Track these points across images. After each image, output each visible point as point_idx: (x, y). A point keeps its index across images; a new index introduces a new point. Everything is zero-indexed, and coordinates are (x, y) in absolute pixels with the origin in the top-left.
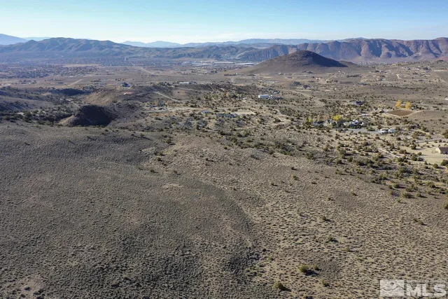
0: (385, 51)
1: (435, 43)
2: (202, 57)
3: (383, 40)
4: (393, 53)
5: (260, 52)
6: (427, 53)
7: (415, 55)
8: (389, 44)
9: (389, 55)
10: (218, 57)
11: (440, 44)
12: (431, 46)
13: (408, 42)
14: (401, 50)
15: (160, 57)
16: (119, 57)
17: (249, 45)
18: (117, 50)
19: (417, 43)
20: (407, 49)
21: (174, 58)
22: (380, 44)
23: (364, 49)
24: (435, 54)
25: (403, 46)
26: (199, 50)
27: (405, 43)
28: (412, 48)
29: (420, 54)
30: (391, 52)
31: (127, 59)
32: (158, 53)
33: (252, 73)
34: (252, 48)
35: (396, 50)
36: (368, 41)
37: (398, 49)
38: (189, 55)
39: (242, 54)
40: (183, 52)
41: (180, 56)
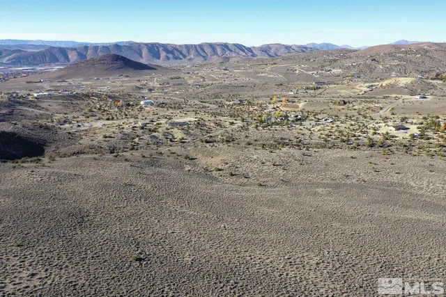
0: (163, 54)
1: (201, 46)
3: (159, 44)
4: (170, 56)
6: (197, 56)
7: (188, 58)
8: (165, 48)
9: (168, 58)
11: (205, 48)
12: (199, 49)
13: (180, 46)
14: (177, 54)
19: (188, 47)
20: (181, 53)
22: (157, 48)
23: (145, 52)
24: (203, 57)
25: (177, 50)
27: (178, 47)
28: (184, 51)
29: (192, 56)
30: (168, 55)
35: (172, 52)
36: (146, 44)
37: (174, 52)
39: (10, 57)
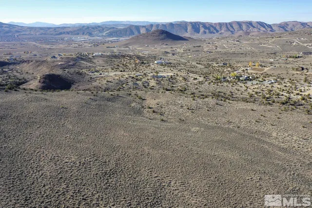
0: (202, 30)
1: (231, 24)
2: (78, 34)
3: (200, 23)
4: (207, 31)
5: (120, 30)
6: (226, 31)
7: (220, 32)
8: (204, 25)
9: (205, 32)
10: (90, 34)
11: (234, 25)
12: (229, 26)
13: (215, 24)
14: (212, 29)
15: (45, 34)
16: (10, 34)
17: (109, 25)
18: (7, 29)
19: (221, 25)
20: (215, 29)
21: (56, 35)
22: (199, 25)
23: (189, 28)
24: (231, 31)
25: (212, 26)
26: (74, 29)
27: (213, 25)
28: (218, 28)
29: (223, 31)
30: (206, 30)
31: (17, 36)
32: (42, 31)
33: (126, 45)
34: (114, 28)
36: (191, 23)
37: (210, 28)
38: (68, 33)
39: (108, 32)
40: (62, 31)
41: (61, 33)
